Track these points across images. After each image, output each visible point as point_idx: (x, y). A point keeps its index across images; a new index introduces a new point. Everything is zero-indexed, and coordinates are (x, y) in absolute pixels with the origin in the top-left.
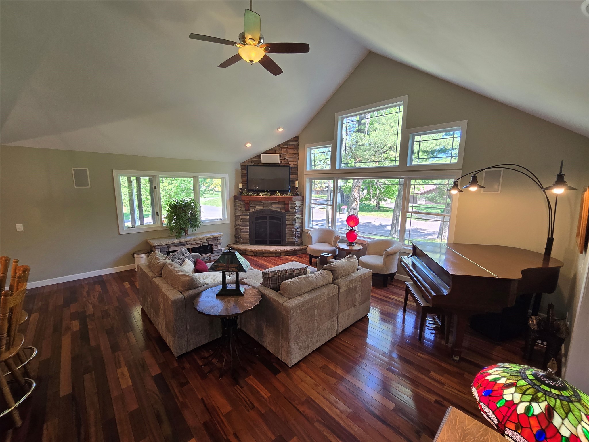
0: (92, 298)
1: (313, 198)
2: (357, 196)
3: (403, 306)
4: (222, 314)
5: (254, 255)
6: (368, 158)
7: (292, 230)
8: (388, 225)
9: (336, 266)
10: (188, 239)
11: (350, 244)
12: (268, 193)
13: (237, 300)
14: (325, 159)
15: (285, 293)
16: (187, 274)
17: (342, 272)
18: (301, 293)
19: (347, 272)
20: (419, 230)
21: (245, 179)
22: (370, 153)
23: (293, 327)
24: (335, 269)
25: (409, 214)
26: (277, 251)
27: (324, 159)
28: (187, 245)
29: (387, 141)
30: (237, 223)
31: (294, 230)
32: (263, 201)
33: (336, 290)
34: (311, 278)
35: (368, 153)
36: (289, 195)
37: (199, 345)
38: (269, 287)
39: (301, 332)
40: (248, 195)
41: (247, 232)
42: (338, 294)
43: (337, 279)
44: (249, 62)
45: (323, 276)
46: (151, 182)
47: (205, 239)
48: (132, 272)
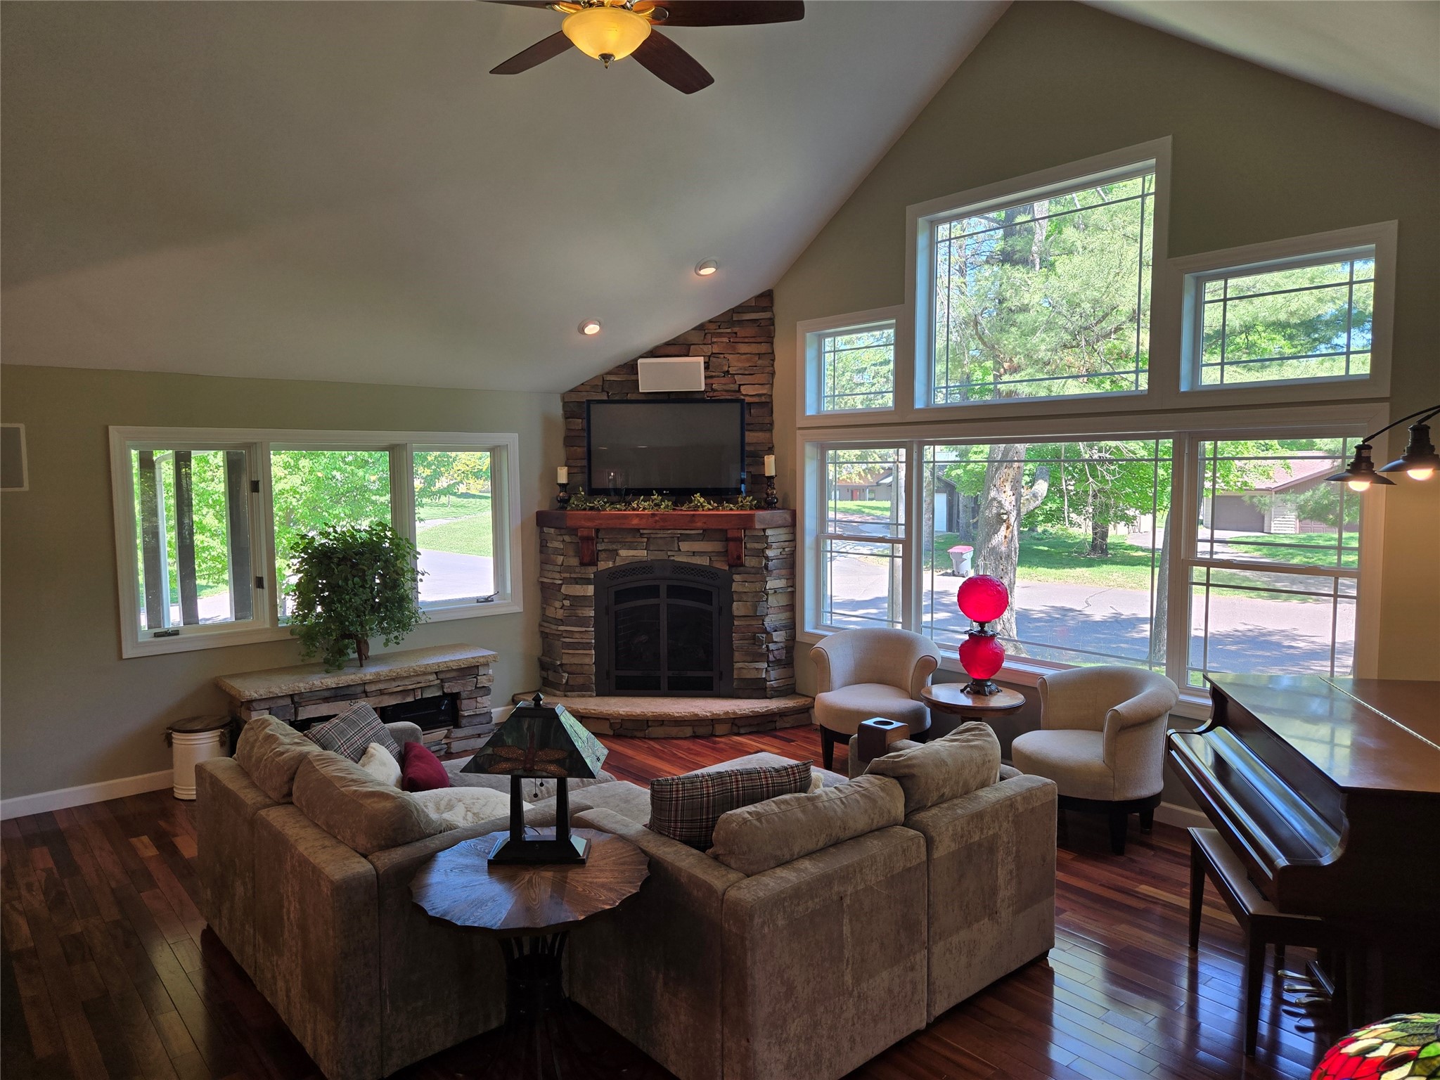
0: (24, 892)
1: (831, 515)
2: (1008, 507)
3: (1188, 924)
4: (511, 926)
5: (611, 733)
6: (1046, 359)
7: (754, 638)
8: (1143, 620)
9: (914, 761)
10: (369, 672)
11: (978, 688)
12: (662, 500)
13: (564, 880)
14: (881, 364)
15: (731, 853)
16: (386, 791)
17: (941, 782)
18: (788, 857)
19: (957, 783)
20: (1275, 638)
21: (579, 450)
22: (1052, 339)
23: (760, 979)
24: (912, 771)
25: (1198, 573)
26: (697, 715)
27: (874, 365)
28: (367, 696)
29: (1117, 290)
30: (550, 612)
31: (764, 636)
32: (645, 531)
33: (919, 847)
34: (827, 804)
35: (1043, 340)
36: (742, 508)
37: (420, 1056)
38: (674, 835)
39: (793, 999)
40: (592, 509)
41: (586, 646)
42: (928, 866)
43: (923, 808)
44: (597, 58)
45: (868, 796)
46: (234, 468)
47: (431, 673)
48: (163, 799)
